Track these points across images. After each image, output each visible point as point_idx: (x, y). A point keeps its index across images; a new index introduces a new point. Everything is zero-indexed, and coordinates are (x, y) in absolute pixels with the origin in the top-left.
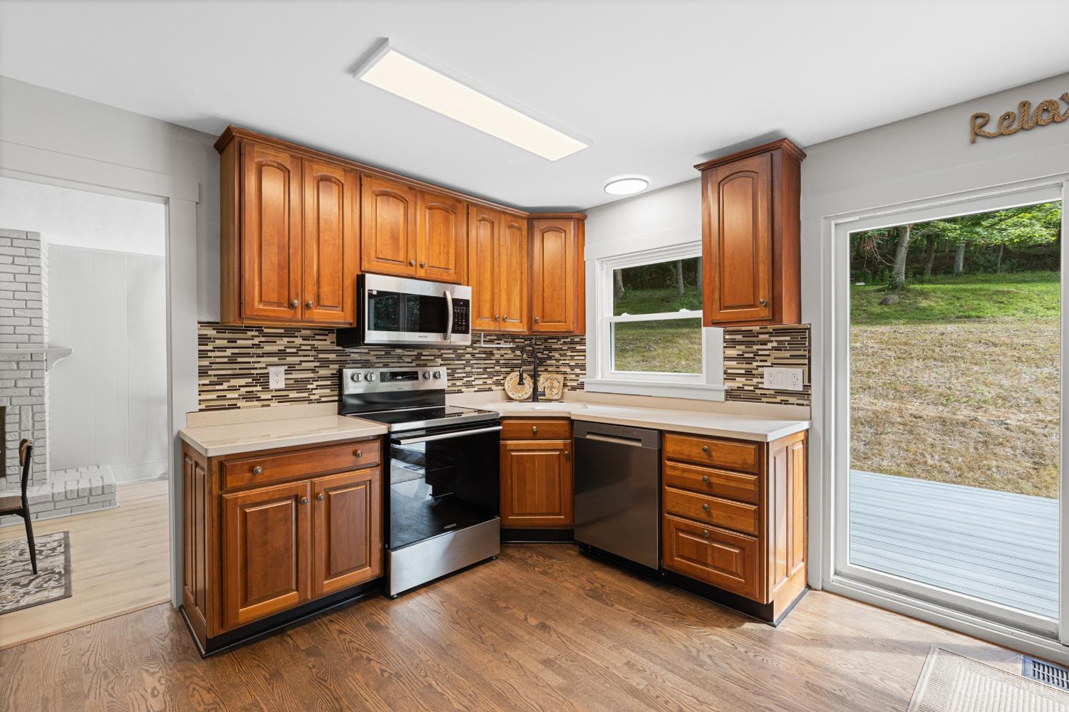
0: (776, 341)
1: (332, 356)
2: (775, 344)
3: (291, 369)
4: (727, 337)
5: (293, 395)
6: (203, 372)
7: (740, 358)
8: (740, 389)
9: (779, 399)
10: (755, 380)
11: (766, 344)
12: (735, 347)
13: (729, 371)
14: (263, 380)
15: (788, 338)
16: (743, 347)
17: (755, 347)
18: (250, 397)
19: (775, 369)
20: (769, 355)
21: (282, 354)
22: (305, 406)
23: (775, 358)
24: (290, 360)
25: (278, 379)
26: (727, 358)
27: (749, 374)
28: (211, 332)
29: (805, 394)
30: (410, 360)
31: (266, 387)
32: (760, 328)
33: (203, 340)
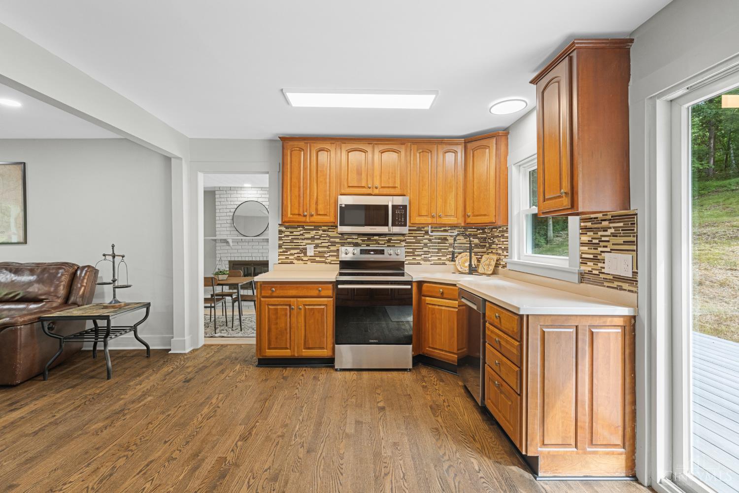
0: (614, 227)
1: (337, 240)
2: (612, 231)
3: (317, 246)
4: (582, 224)
5: (318, 259)
6: (280, 247)
7: (590, 243)
8: (590, 272)
9: (616, 284)
10: (600, 265)
11: (607, 231)
12: (586, 234)
13: (584, 256)
14: (304, 251)
15: (621, 224)
16: (591, 233)
17: (600, 233)
18: (298, 259)
19: (612, 255)
20: (608, 241)
21: (313, 238)
22: (323, 264)
23: (613, 244)
24: (316, 241)
25: (311, 251)
26: (582, 244)
27: (595, 259)
28: (283, 229)
29: (633, 280)
30: (383, 243)
31: (305, 255)
32: (603, 215)
33: (281, 232)
